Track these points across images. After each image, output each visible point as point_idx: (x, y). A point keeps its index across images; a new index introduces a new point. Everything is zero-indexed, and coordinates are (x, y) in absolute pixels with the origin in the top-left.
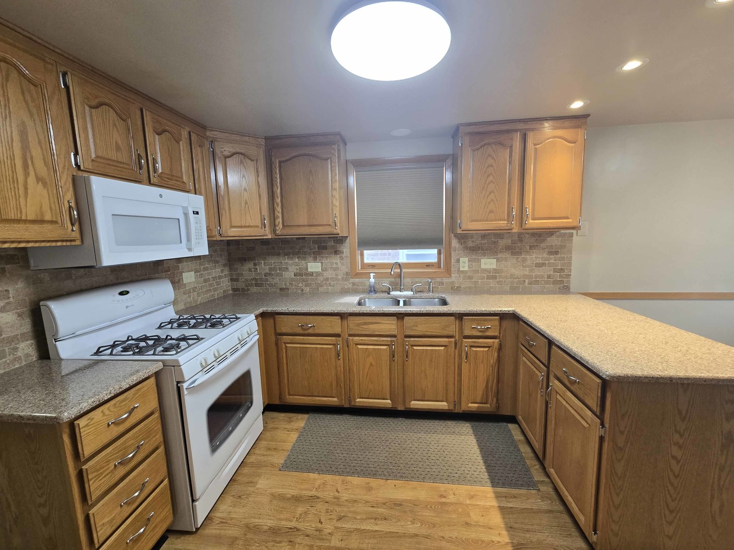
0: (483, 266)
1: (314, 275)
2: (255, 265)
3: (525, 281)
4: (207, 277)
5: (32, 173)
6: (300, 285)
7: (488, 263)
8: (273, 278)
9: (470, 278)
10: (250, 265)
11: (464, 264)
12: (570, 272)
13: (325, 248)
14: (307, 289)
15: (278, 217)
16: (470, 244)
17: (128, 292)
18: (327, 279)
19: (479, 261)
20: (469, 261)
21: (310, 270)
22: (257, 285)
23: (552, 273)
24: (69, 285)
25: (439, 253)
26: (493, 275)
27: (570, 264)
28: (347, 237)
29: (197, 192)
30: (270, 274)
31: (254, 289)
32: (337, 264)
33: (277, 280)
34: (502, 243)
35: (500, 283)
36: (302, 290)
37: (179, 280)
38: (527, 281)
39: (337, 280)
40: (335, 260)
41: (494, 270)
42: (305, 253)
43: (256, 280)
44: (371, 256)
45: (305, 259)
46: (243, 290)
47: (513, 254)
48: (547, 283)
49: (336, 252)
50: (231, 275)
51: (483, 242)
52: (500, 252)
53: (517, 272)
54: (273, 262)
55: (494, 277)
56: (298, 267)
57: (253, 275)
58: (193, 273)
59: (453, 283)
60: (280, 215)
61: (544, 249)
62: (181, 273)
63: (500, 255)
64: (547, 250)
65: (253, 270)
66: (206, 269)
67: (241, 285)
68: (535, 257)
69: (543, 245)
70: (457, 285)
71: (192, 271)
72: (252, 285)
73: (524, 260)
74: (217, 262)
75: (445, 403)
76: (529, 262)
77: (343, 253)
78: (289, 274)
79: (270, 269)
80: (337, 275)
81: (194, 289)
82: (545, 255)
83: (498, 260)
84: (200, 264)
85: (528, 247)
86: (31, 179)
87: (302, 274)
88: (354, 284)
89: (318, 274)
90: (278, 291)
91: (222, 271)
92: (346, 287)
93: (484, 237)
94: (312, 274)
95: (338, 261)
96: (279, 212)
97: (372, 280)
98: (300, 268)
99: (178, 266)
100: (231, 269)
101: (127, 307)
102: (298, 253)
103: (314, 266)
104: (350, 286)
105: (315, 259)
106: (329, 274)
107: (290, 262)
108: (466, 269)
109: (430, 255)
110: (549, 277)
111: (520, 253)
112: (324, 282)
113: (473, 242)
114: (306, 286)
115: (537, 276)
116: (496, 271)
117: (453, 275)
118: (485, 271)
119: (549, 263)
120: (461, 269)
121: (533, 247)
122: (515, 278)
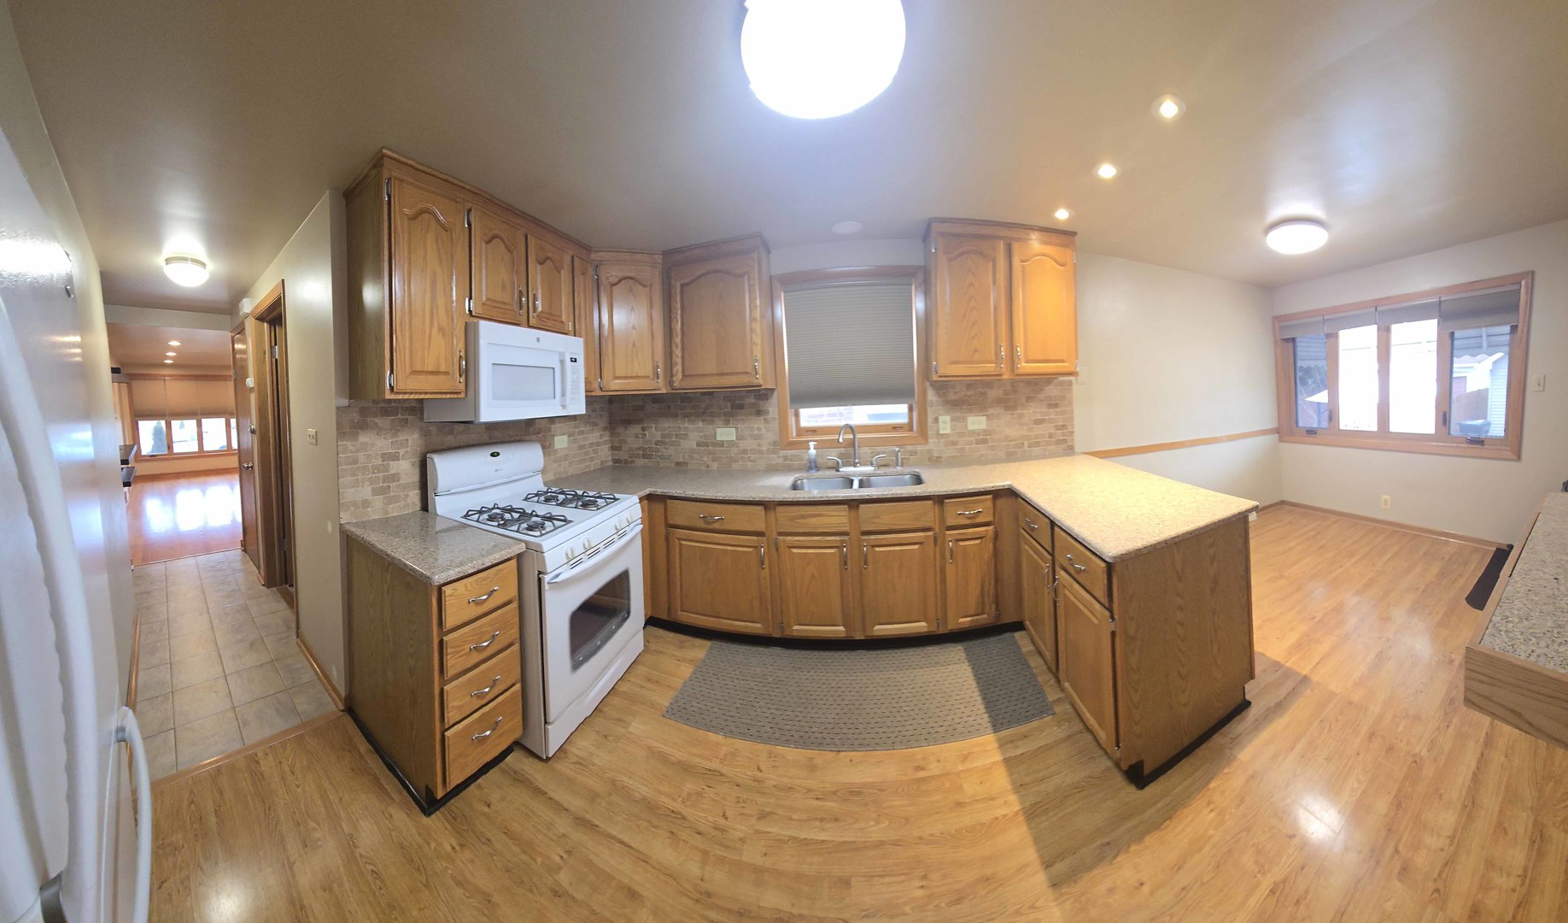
0: (971, 427)
1: (726, 445)
2: (643, 429)
3: (1023, 444)
4: (582, 443)
5: (435, 324)
6: (705, 459)
7: (977, 422)
8: (666, 448)
9: (954, 443)
10: (635, 429)
11: (945, 424)
12: (1073, 428)
13: (741, 407)
14: (715, 466)
15: (677, 363)
16: (952, 397)
17: (498, 454)
18: (745, 452)
19: (964, 420)
20: (952, 420)
21: (719, 438)
22: (645, 456)
23: (1053, 431)
24: (450, 440)
25: (911, 409)
26: (983, 438)
27: (1072, 418)
28: (772, 390)
29: (577, 334)
30: (663, 442)
31: (641, 462)
32: (759, 429)
33: (671, 451)
34: (993, 393)
35: (992, 448)
36: (708, 467)
37: (550, 445)
38: (1026, 443)
39: (760, 452)
40: (757, 424)
41: (985, 431)
42: (712, 415)
43: (644, 449)
44: (811, 416)
45: (712, 422)
46: (626, 462)
47: (1007, 408)
48: (1048, 444)
49: (759, 413)
50: (612, 441)
51: (969, 393)
52: (990, 407)
53: (1015, 432)
54: (667, 426)
55: (985, 441)
56: (701, 434)
57: (640, 443)
58: (566, 436)
59: (930, 451)
60: (679, 361)
61: (1042, 401)
62: (553, 436)
63: (991, 411)
64: (1045, 402)
65: (640, 436)
66: (582, 433)
67: (623, 455)
68: (1032, 411)
69: (1041, 396)
70: (936, 454)
71: (564, 434)
72: (637, 456)
73: (1021, 416)
74: (595, 424)
75: (923, 624)
76: (1025, 420)
77: (768, 413)
78: (690, 444)
79: (663, 436)
80: (759, 445)
81: (566, 457)
82: (1044, 409)
83: (989, 417)
84: (575, 427)
85: (1024, 400)
86: (435, 329)
87: (708, 443)
88: (786, 458)
89: (731, 444)
90: (673, 465)
91: (601, 436)
92: (774, 462)
93: (969, 386)
94: (722, 444)
95: (762, 426)
96: (677, 356)
97: (813, 451)
98: (705, 435)
99: (550, 428)
100: (612, 435)
101: (496, 470)
102: (704, 413)
103: (725, 433)
104: (781, 461)
105: (727, 423)
106: (749, 444)
107: (691, 426)
108: (948, 431)
109: (897, 412)
110: (1050, 435)
111: (1014, 408)
112: (740, 456)
113: (955, 393)
114: (713, 461)
115: (1036, 437)
116: (986, 432)
117: (930, 440)
118: (973, 433)
119: (1049, 419)
120: (942, 432)
121: (1029, 399)
122: (1011, 441)
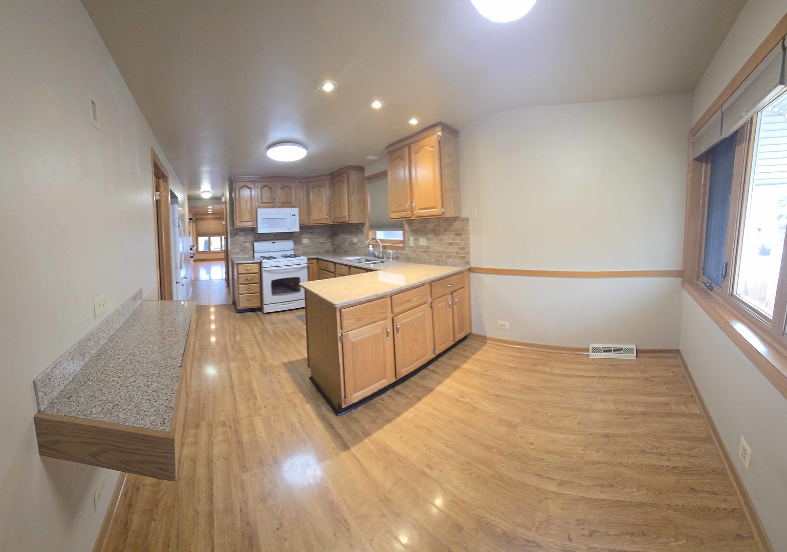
0: (421, 244)
4: (316, 242)
6: (351, 249)
7: (423, 242)
9: (415, 251)
11: (412, 241)
12: (469, 250)
13: (358, 229)
16: (414, 228)
17: (275, 243)
18: (359, 247)
19: (418, 239)
20: (414, 239)
21: (353, 241)
23: (458, 250)
26: (426, 250)
27: (468, 244)
28: (365, 223)
31: (338, 250)
34: (430, 226)
35: (429, 256)
36: (351, 252)
37: (300, 242)
39: (362, 248)
41: (426, 246)
42: (352, 232)
44: (380, 235)
45: (352, 236)
47: (436, 235)
48: (456, 258)
49: (362, 232)
50: (332, 242)
51: (420, 226)
52: (428, 233)
53: (439, 248)
54: (343, 236)
55: (426, 252)
58: (308, 239)
59: (407, 254)
61: (452, 231)
62: (302, 239)
63: (429, 236)
65: (337, 240)
66: (316, 238)
67: (334, 248)
68: (448, 237)
69: (452, 228)
70: (409, 256)
73: (442, 240)
76: (444, 242)
77: (365, 232)
78: (347, 243)
80: (362, 245)
81: (308, 246)
82: (453, 237)
83: (428, 239)
84: (313, 236)
85: (443, 230)
89: (356, 244)
91: (326, 240)
92: (365, 252)
93: (421, 222)
94: (354, 243)
95: (362, 237)
97: (371, 248)
98: (350, 240)
103: (355, 240)
104: (367, 252)
105: (355, 236)
106: (359, 244)
107: (348, 237)
108: (413, 245)
110: (457, 253)
111: (439, 235)
112: (358, 249)
113: (415, 226)
114: (353, 250)
115: (450, 253)
116: (428, 247)
117: (407, 249)
118: (422, 247)
119: (456, 242)
120: (411, 245)
121: (446, 230)
122: (438, 253)
